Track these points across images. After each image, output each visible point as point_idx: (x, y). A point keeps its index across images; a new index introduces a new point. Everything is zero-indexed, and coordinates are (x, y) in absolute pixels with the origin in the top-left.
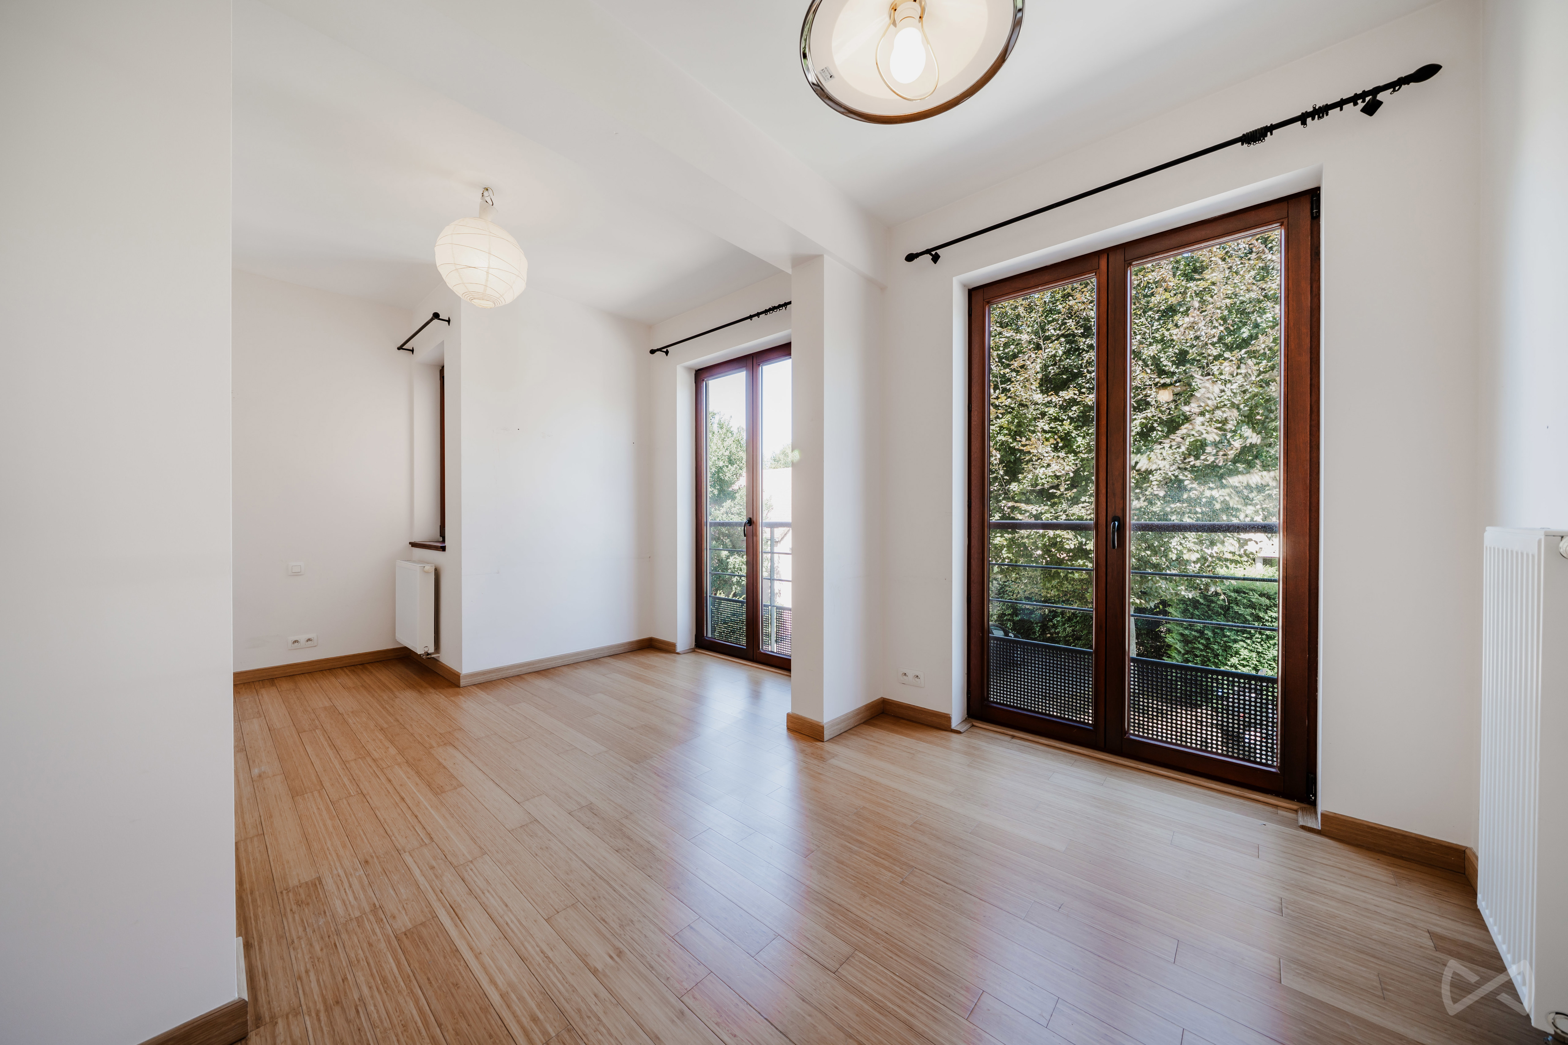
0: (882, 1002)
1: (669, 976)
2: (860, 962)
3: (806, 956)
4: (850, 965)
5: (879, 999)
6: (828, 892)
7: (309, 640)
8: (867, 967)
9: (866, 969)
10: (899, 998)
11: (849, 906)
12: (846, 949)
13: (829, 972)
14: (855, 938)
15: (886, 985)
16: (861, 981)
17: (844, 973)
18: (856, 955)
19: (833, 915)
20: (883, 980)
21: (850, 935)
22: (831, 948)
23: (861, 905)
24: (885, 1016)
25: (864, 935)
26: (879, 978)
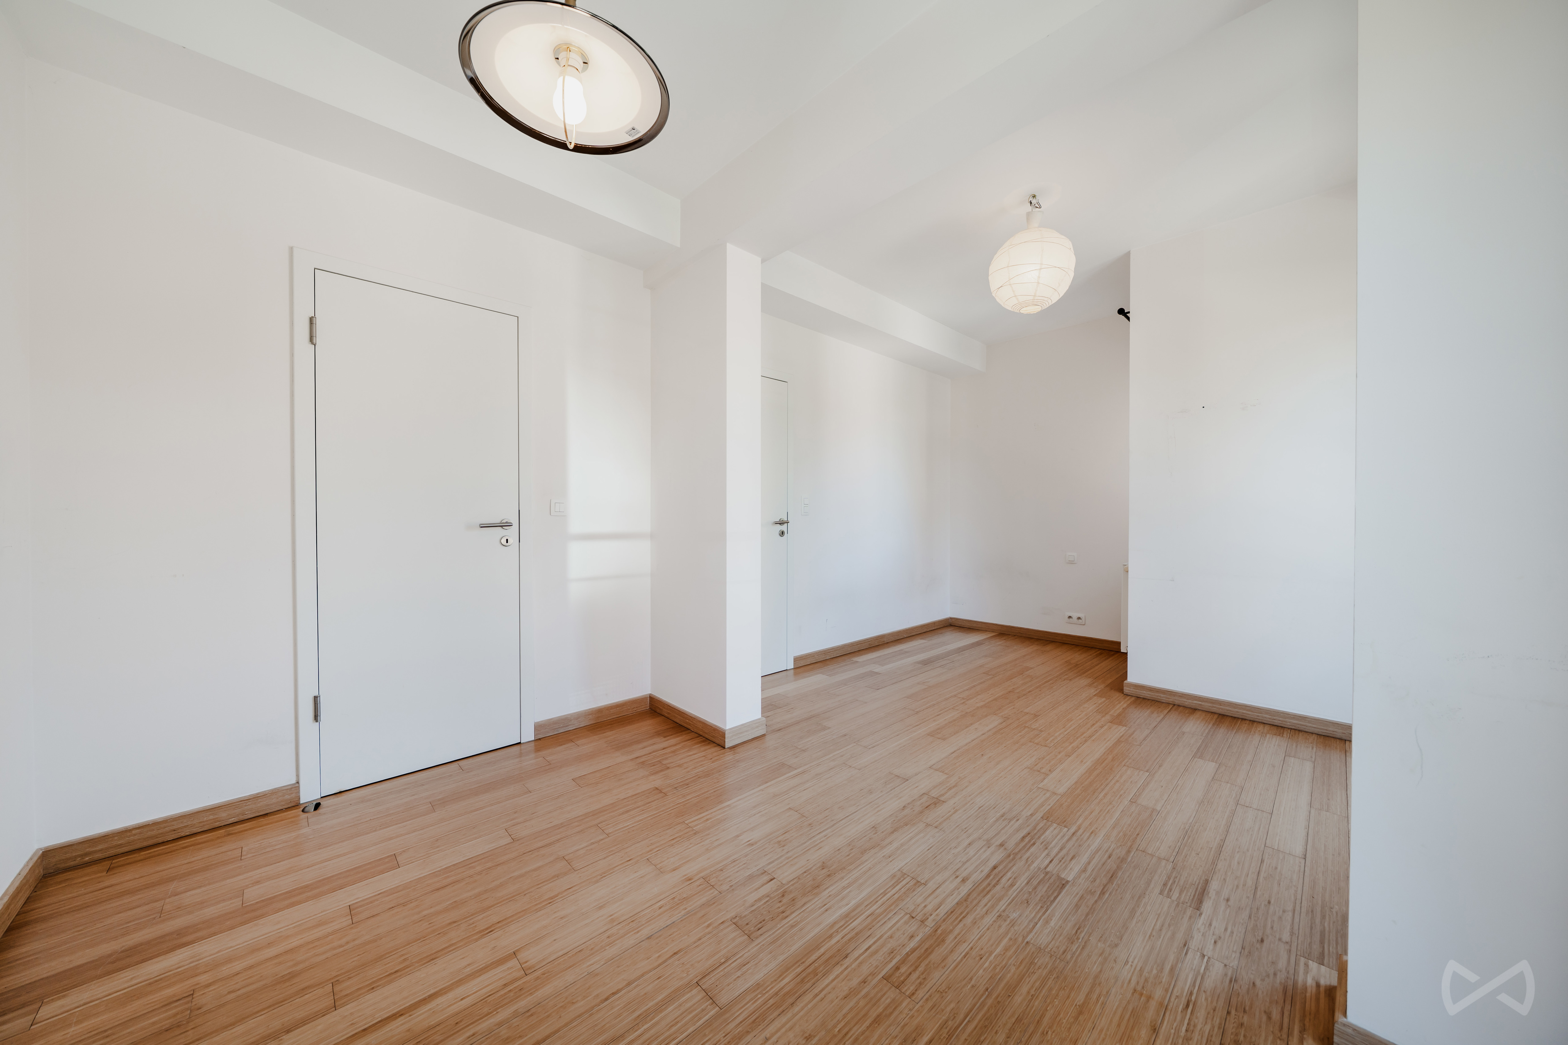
0: (651, 1020)
1: (724, 871)
2: (703, 1010)
3: (723, 961)
4: (703, 998)
5: (654, 1018)
6: (816, 995)
7: (1079, 618)
8: (696, 1015)
9: (694, 1013)
10: (649, 1039)
11: (789, 1015)
12: (724, 998)
13: (699, 978)
14: (738, 1011)
15: (668, 1030)
16: (680, 1005)
17: (695, 991)
18: (714, 1008)
19: (776, 994)
20: (674, 1029)
21: (741, 1008)
22: (728, 985)
23: (791, 1029)
24: (635, 1019)
25: (741, 1022)
26: (679, 1025)
